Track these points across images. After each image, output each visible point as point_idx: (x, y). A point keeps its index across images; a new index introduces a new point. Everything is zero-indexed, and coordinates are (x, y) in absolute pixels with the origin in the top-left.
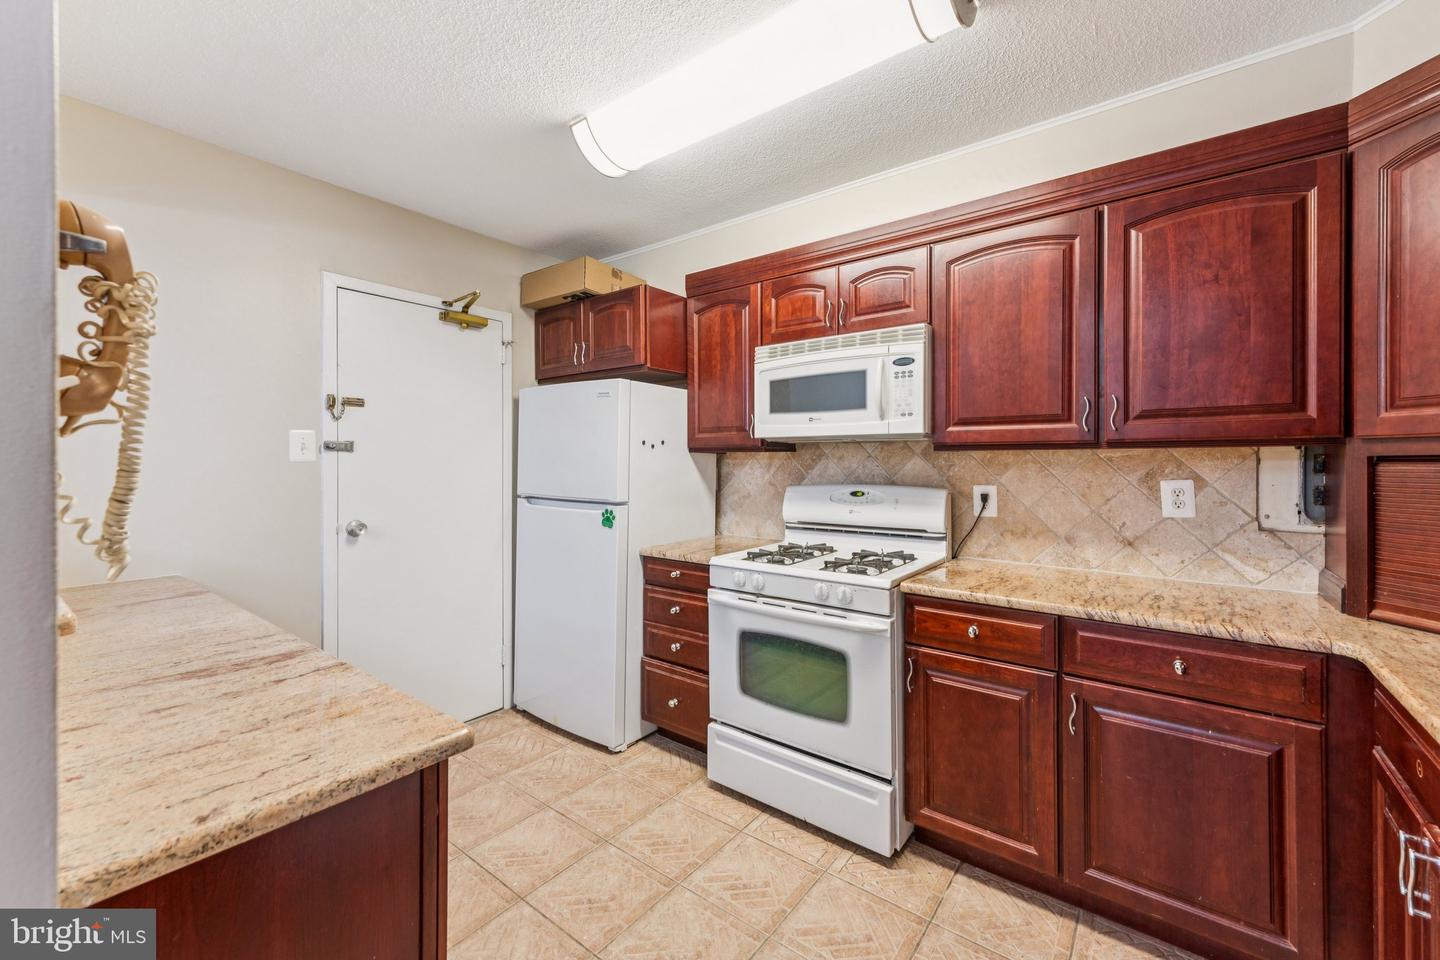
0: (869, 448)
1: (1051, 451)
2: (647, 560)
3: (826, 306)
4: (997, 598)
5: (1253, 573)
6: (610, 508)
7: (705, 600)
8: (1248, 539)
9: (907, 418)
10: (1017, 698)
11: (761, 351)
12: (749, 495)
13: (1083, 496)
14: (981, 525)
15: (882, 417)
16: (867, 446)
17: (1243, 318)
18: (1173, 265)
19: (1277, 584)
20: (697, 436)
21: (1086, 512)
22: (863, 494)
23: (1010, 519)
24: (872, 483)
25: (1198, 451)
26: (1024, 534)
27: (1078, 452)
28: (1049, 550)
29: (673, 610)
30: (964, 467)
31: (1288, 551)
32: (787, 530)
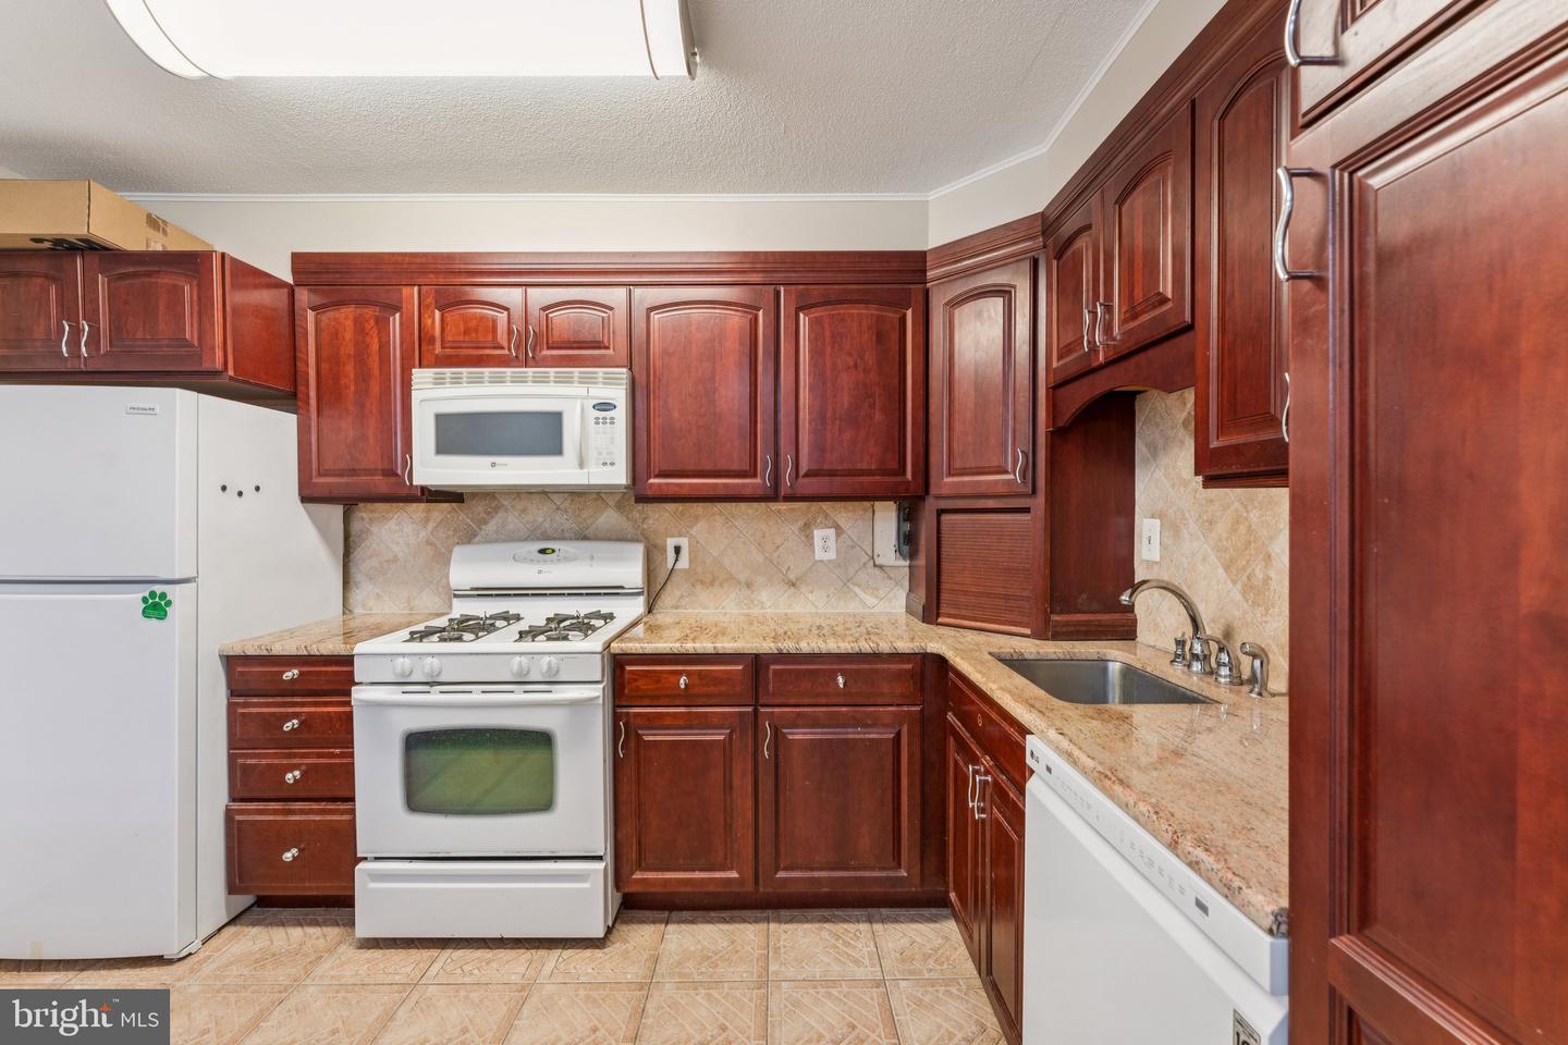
0: (558, 499)
1: (734, 504)
2: (232, 662)
3: (510, 332)
4: (704, 646)
5: (870, 600)
6: (158, 589)
7: (348, 703)
8: (868, 574)
9: (609, 468)
10: (722, 738)
11: (420, 376)
12: (396, 559)
13: (759, 544)
14: (674, 578)
15: (581, 465)
16: (555, 497)
17: (871, 400)
18: (829, 349)
19: (882, 607)
20: (315, 480)
21: (761, 559)
22: (553, 551)
23: (699, 570)
24: (562, 538)
25: (838, 505)
26: (712, 583)
27: (755, 505)
28: (733, 596)
29: (288, 726)
30: (657, 520)
31: (889, 581)
32: (455, 601)
